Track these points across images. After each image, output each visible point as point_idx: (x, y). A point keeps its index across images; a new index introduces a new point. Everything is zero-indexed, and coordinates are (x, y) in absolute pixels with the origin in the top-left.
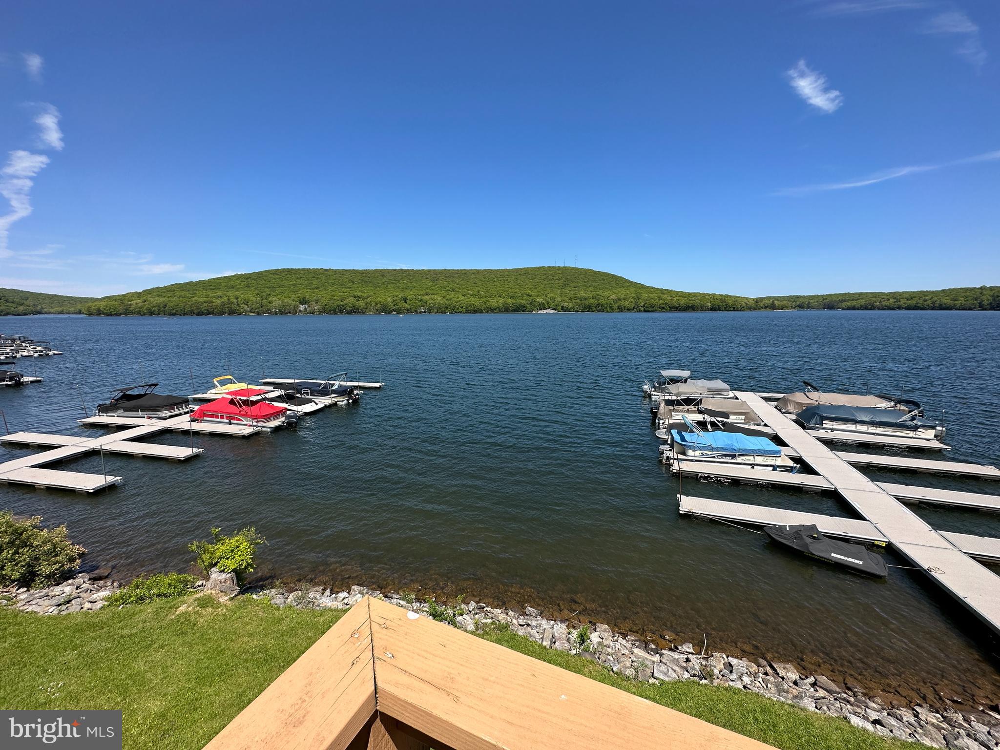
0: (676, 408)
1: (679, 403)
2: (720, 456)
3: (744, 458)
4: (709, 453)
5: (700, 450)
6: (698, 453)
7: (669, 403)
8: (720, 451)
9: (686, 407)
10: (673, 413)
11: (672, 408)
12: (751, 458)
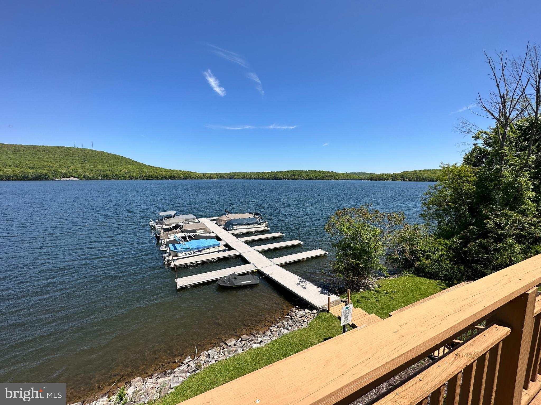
0: (170, 232)
1: (171, 229)
2: (194, 252)
3: (205, 251)
4: (189, 252)
5: (184, 252)
7: (166, 230)
8: (194, 250)
9: (175, 231)
10: (169, 235)
11: (167, 232)
12: (209, 250)
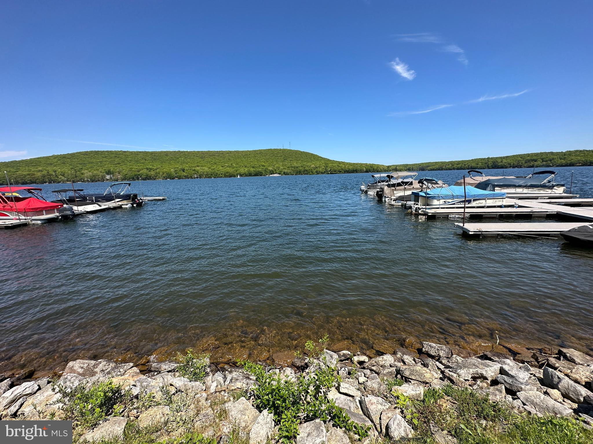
2: (459, 202)
3: (477, 202)
4: (450, 201)
5: (443, 199)
6: (442, 202)
8: (459, 198)
10: (395, 192)
11: (394, 188)
12: (483, 201)
